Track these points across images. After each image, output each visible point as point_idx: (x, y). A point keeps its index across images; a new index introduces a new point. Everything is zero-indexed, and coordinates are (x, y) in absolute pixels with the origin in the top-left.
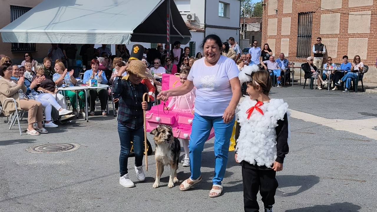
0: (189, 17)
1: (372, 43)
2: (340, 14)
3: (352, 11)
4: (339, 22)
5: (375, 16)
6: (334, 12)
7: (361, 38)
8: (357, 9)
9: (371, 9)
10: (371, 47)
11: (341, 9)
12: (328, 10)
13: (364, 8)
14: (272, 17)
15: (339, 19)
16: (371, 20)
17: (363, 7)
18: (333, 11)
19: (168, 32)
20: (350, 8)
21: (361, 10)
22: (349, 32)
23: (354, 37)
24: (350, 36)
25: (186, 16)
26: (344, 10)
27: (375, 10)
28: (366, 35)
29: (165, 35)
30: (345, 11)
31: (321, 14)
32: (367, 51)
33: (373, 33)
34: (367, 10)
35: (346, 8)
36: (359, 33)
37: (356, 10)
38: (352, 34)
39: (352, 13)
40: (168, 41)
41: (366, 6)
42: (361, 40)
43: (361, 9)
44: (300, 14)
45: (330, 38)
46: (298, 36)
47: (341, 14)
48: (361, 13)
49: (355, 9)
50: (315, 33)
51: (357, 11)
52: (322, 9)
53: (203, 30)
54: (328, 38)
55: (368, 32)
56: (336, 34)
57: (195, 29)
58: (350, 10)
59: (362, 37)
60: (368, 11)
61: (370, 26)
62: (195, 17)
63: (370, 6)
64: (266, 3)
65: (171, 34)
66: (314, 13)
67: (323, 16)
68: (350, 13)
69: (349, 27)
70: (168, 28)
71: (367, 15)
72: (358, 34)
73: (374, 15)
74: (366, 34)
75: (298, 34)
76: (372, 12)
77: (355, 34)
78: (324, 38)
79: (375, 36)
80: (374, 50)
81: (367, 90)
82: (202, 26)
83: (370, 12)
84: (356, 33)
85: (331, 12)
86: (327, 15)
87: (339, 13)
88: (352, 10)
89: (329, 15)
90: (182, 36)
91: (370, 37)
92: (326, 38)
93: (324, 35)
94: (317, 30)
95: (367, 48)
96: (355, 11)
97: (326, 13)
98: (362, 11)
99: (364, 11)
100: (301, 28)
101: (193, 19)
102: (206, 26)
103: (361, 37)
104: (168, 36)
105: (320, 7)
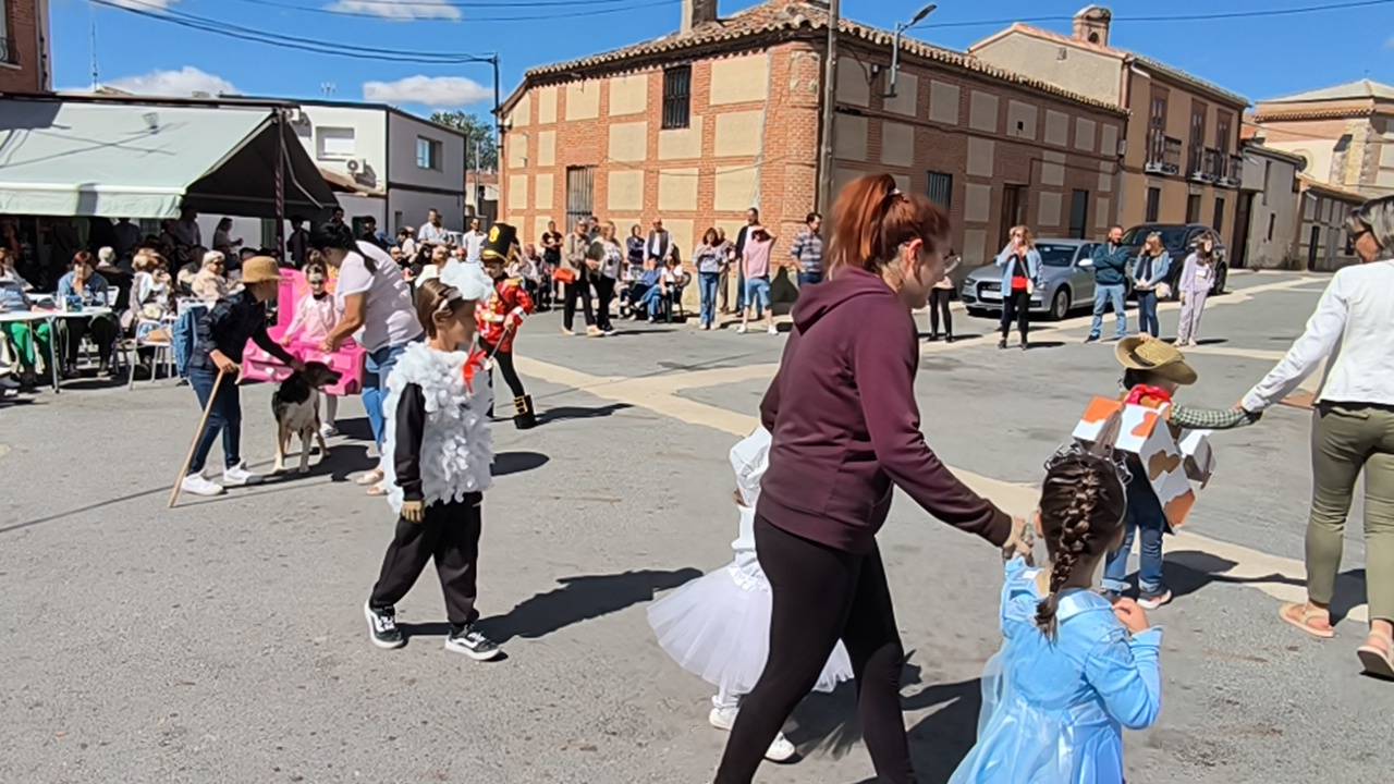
0: (352, 165)
2: (642, 173)
3: (664, 166)
4: (642, 188)
5: (705, 179)
6: (632, 167)
8: (673, 164)
9: (698, 164)
11: (644, 162)
12: (622, 163)
13: (686, 163)
14: (517, 171)
15: (643, 182)
16: (698, 186)
17: (685, 161)
18: (632, 166)
19: (278, 193)
20: (661, 161)
21: (680, 165)
22: (660, 208)
25: (346, 164)
26: (651, 165)
27: (705, 166)
28: (691, 214)
29: (271, 200)
30: (652, 167)
31: (609, 170)
33: (702, 209)
34: (691, 167)
35: (655, 161)
36: (678, 210)
37: (672, 166)
39: (665, 171)
40: (279, 213)
41: (690, 160)
43: (681, 163)
44: (570, 169)
45: (626, 217)
46: (568, 213)
47: (645, 171)
48: (680, 171)
49: (670, 164)
50: (599, 208)
51: (674, 168)
52: (610, 161)
53: (384, 193)
54: (623, 217)
56: (638, 210)
57: (365, 191)
58: (662, 164)
59: (684, 218)
60: (692, 169)
61: (697, 197)
62: (366, 167)
63: (695, 160)
64: (505, 145)
65: (286, 198)
66: (597, 167)
67: (613, 175)
69: (659, 197)
70: (278, 184)
71: (691, 175)
72: (676, 212)
73: (703, 177)
74: (690, 211)
75: (567, 208)
76: (699, 170)
77: (671, 212)
79: (706, 215)
81: (689, 319)
82: (381, 187)
83: (696, 171)
84: (672, 210)
85: (627, 167)
86: (619, 172)
87: (642, 169)
88: (665, 164)
89: (624, 174)
90: (318, 204)
91: (698, 218)
93: (616, 211)
94: (603, 202)
96: (670, 168)
97: (617, 170)
98: (681, 167)
99: (686, 167)
100: (573, 195)
101: (360, 170)
102: (389, 185)
104: (278, 203)
105: (606, 157)
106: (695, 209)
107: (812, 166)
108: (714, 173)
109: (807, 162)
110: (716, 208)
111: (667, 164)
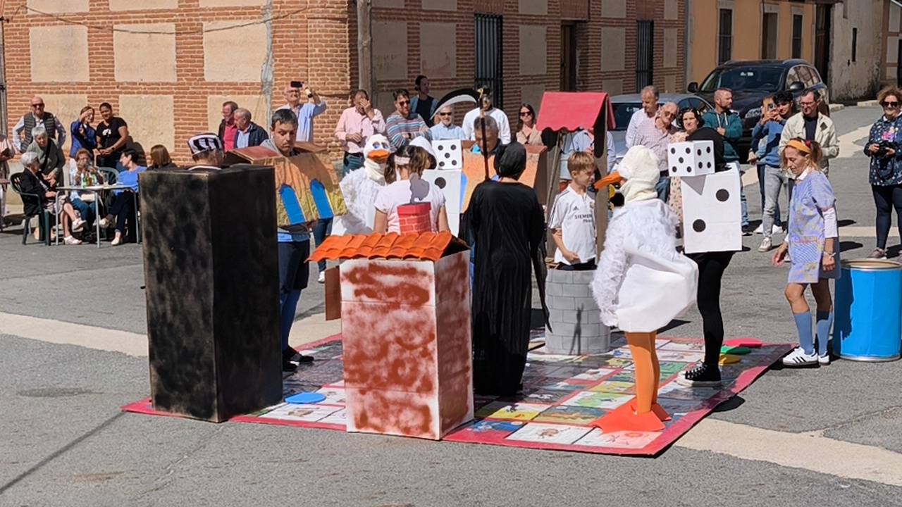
1: (186, 108)
2: (85, 29)
3: (120, 20)
4: (87, 51)
5: (186, 38)
6: (67, 22)
7: (154, 96)
8: (134, 17)
9: (175, 18)
10: (184, 119)
11: (87, 14)
12: (51, 15)
13: (154, 16)
15: (86, 43)
16: (177, 48)
17: (153, 11)
18: (66, 20)
20: (115, 13)
21: (146, 19)
22: (118, 79)
23: (134, 93)
24: (122, 88)
26: (99, 18)
27: (185, 20)
28: (168, 88)
30: (101, 21)
31: (29, 25)
32: (174, 130)
33: (185, 81)
34: (163, 21)
35: (104, 14)
36: (145, 81)
37: (132, 20)
38: (128, 83)
39: (122, 27)
41: (160, 11)
42: (153, 99)
43: (146, 17)
45: (64, 93)
47: (89, 27)
48: (146, 27)
49: (129, 17)
50: (17, 80)
51: (136, 22)
52: (30, 13)
54: (57, 93)
55: (173, 78)
56: (82, 84)
58: (116, 18)
59: (158, 93)
60: (165, 24)
61: (176, 63)
63: (169, 10)
66: (8, 21)
67: (37, 34)
68: (115, 27)
69: (115, 64)
71: (164, 33)
72: (144, 84)
73: (184, 36)
74: (167, 84)
76: (177, 25)
77: (135, 84)
78: (46, 93)
79: (191, 90)
80: (192, 129)
83: (172, 27)
84: (137, 80)
85: (59, 22)
86: (48, 29)
87: (84, 24)
88: (121, 18)
89: (54, 31)
91: (180, 93)
92: (52, 93)
93: (46, 84)
94: (23, 71)
95: (173, 121)
96: (130, 23)
97: (43, 25)
98: (149, 22)
99: (155, 22)
103: (153, 93)
105: (24, 6)
106: (175, 80)
107: (343, 20)
108: (200, 31)
109: (337, 16)
110: (208, 79)
111: (125, 17)
